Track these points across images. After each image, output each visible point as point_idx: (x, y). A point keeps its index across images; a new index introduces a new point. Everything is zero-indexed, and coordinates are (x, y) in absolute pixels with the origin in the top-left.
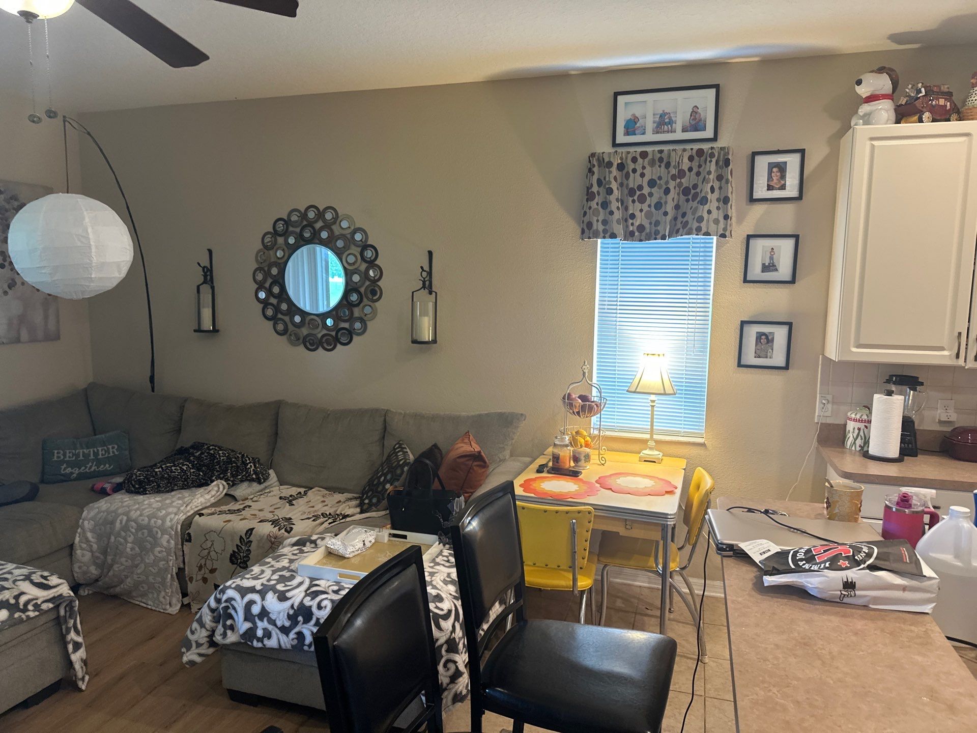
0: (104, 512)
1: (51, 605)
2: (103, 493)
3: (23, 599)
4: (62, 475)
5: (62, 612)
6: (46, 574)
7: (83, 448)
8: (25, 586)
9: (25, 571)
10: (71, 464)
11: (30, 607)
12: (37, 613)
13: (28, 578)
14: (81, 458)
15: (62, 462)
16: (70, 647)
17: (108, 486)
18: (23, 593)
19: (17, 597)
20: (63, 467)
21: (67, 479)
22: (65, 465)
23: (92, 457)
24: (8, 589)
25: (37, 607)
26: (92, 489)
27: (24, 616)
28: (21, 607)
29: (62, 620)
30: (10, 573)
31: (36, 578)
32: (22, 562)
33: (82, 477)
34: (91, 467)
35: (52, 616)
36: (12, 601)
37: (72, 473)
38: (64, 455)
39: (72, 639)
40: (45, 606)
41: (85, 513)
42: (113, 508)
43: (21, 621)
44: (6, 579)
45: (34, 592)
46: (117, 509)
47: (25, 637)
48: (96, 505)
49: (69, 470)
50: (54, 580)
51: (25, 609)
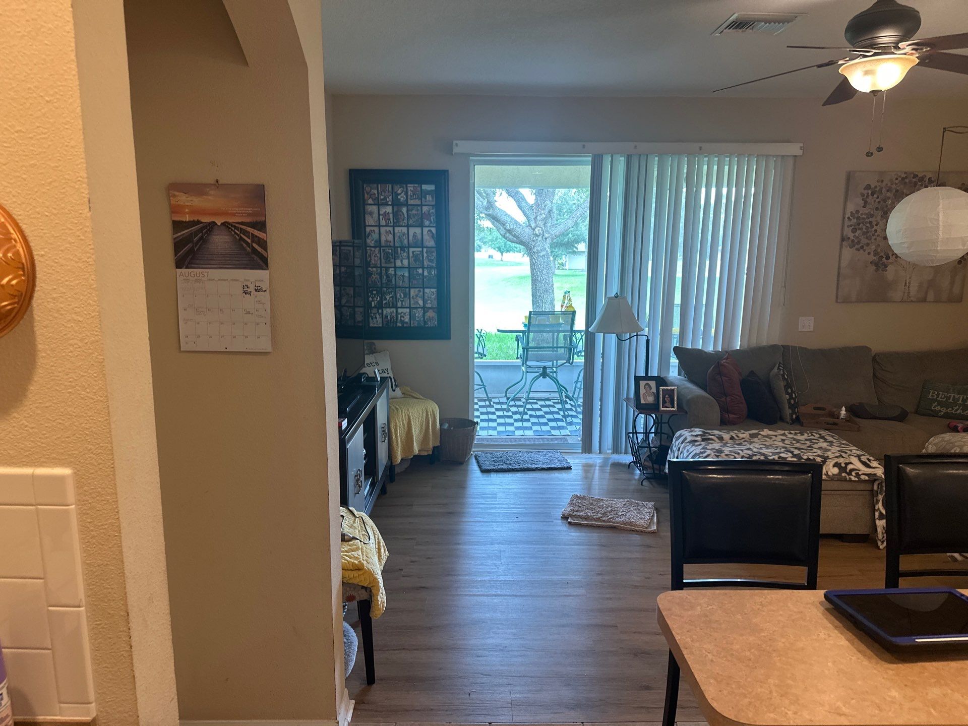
0: (945, 441)
1: (867, 478)
2: (955, 430)
3: (850, 467)
4: (932, 411)
5: (875, 488)
6: (871, 458)
7: (954, 393)
8: (855, 460)
9: (859, 453)
10: (940, 404)
11: (853, 473)
12: (856, 479)
13: (859, 457)
14: (951, 400)
15: (935, 400)
16: (877, 514)
17: (960, 426)
18: (851, 463)
19: (847, 464)
20: (934, 405)
21: (935, 414)
22: (936, 404)
23: (960, 402)
24: (844, 457)
25: (858, 475)
26: (949, 426)
27: (847, 477)
28: (848, 471)
29: (874, 492)
30: (851, 451)
31: (864, 459)
32: (860, 448)
33: (947, 416)
34: (957, 410)
35: (868, 487)
36: (843, 465)
37: (940, 411)
38: (938, 396)
39: (879, 509)
40: (863, 477)
41: (931, 439)
42: (953, 440)
43: (845, 480)
44: (846, 453)
45: (858, 465)
46: (956, 442)
47: (848, 492)
48: (942, 435)
49: (938, 408)
50: (874, 464)
51: (850, 474)
